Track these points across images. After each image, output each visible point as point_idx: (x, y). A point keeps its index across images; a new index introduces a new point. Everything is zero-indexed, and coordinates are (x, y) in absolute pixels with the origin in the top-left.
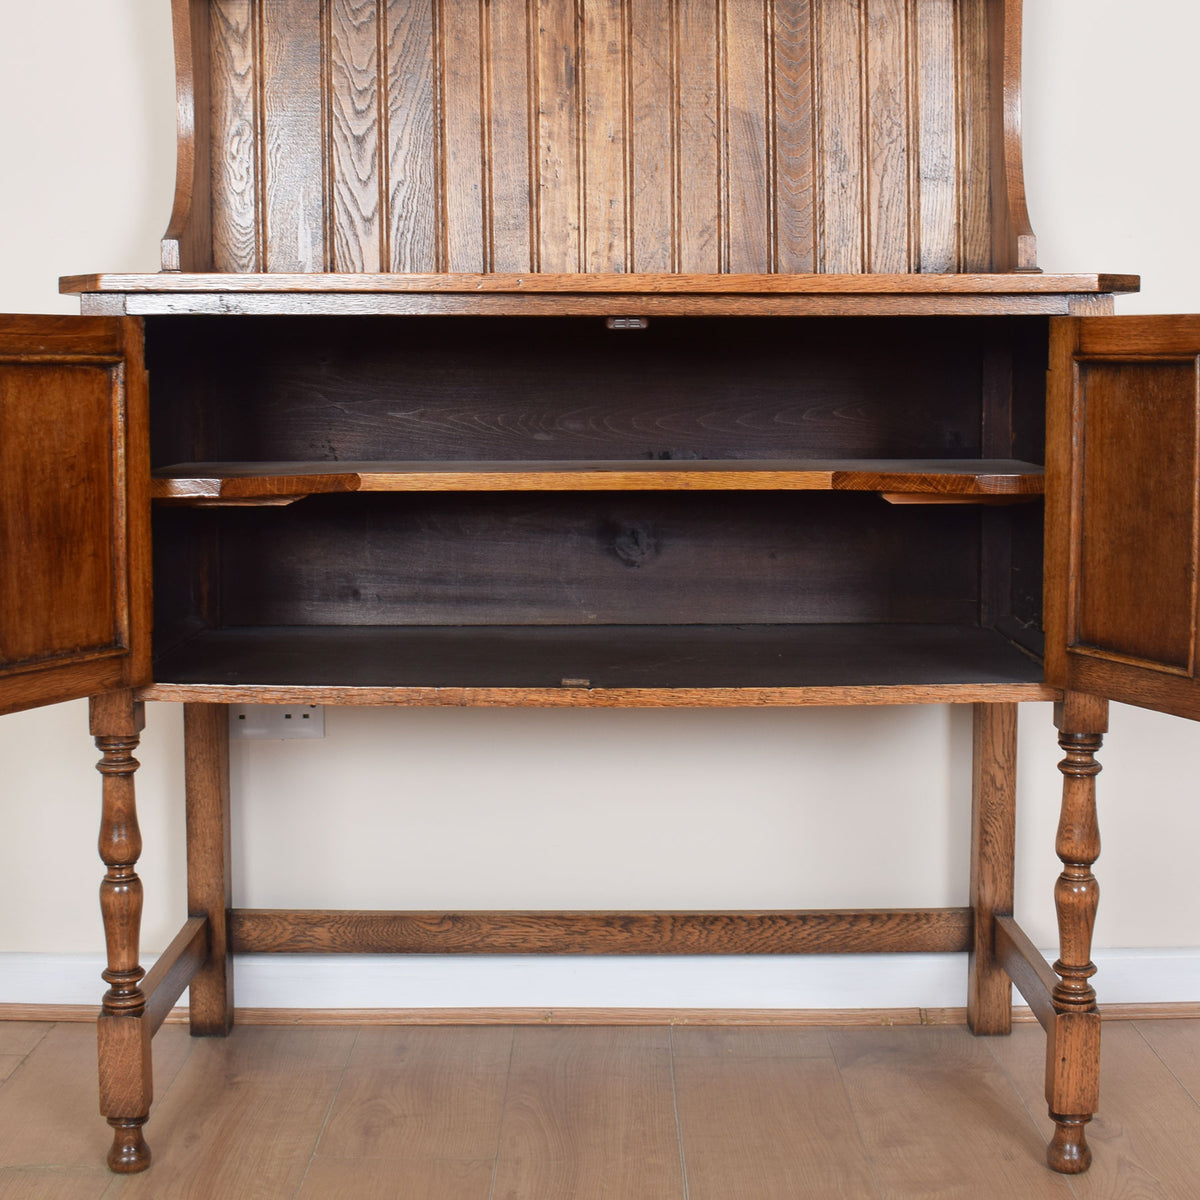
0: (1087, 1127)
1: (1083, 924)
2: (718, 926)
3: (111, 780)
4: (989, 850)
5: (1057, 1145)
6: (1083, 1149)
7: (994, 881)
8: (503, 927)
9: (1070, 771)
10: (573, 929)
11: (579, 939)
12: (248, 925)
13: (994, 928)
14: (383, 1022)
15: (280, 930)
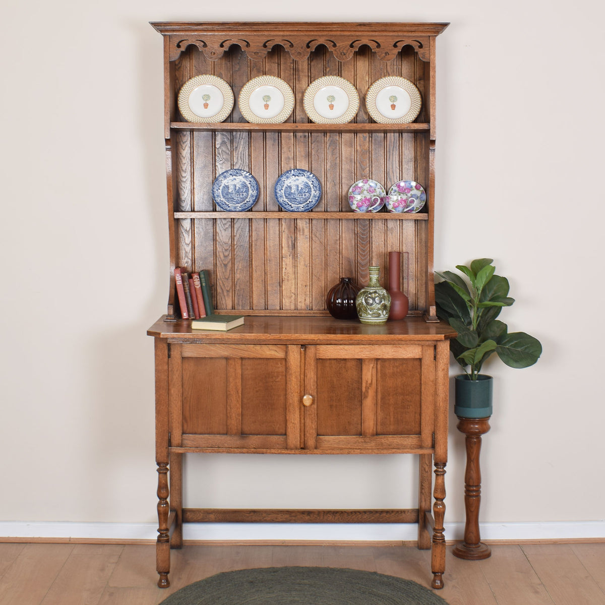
0: (443, 575)
1: (441, 517)
2: (338, 515)
3: (161, 475)
4: (423, 491)
5: (434, 581)
6: (441, 582)
7: (425, 501)
8: (269, 514)
9: (437, 473)
10: (292, 515)
11: (294, 518)
12: (189, 513)
13: (425, 516)
14: (231, 544)
15: (199, 515)
